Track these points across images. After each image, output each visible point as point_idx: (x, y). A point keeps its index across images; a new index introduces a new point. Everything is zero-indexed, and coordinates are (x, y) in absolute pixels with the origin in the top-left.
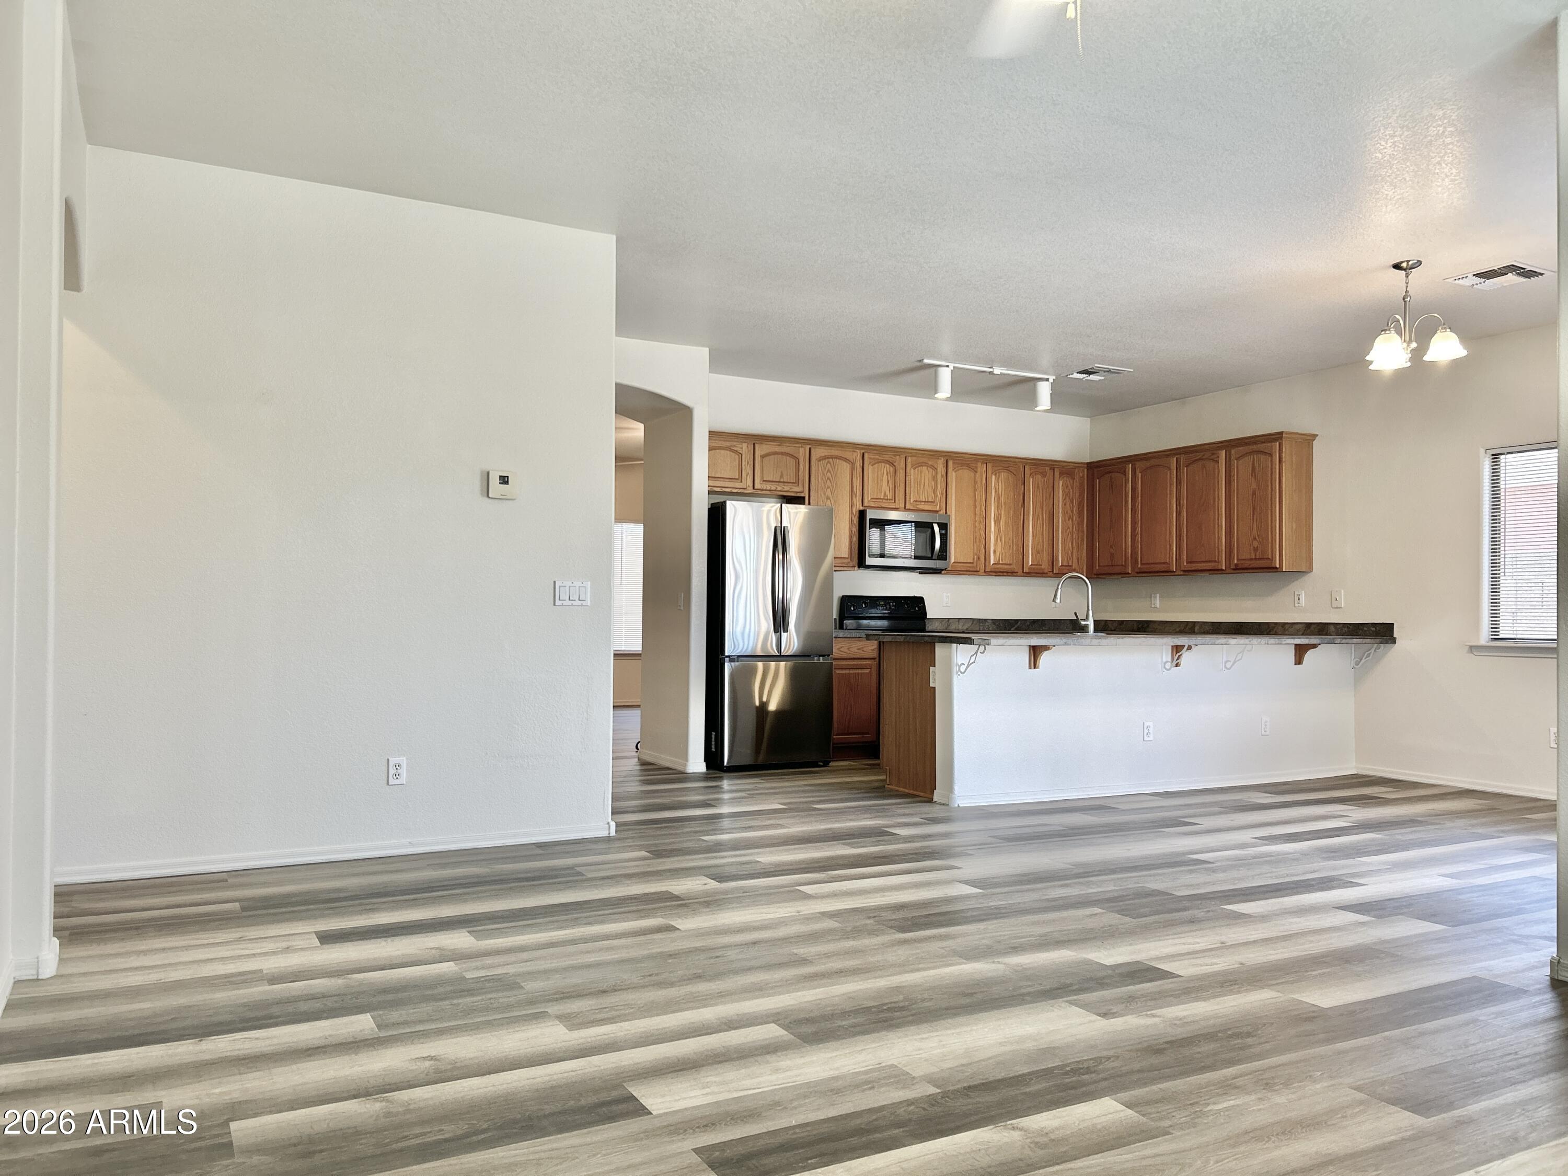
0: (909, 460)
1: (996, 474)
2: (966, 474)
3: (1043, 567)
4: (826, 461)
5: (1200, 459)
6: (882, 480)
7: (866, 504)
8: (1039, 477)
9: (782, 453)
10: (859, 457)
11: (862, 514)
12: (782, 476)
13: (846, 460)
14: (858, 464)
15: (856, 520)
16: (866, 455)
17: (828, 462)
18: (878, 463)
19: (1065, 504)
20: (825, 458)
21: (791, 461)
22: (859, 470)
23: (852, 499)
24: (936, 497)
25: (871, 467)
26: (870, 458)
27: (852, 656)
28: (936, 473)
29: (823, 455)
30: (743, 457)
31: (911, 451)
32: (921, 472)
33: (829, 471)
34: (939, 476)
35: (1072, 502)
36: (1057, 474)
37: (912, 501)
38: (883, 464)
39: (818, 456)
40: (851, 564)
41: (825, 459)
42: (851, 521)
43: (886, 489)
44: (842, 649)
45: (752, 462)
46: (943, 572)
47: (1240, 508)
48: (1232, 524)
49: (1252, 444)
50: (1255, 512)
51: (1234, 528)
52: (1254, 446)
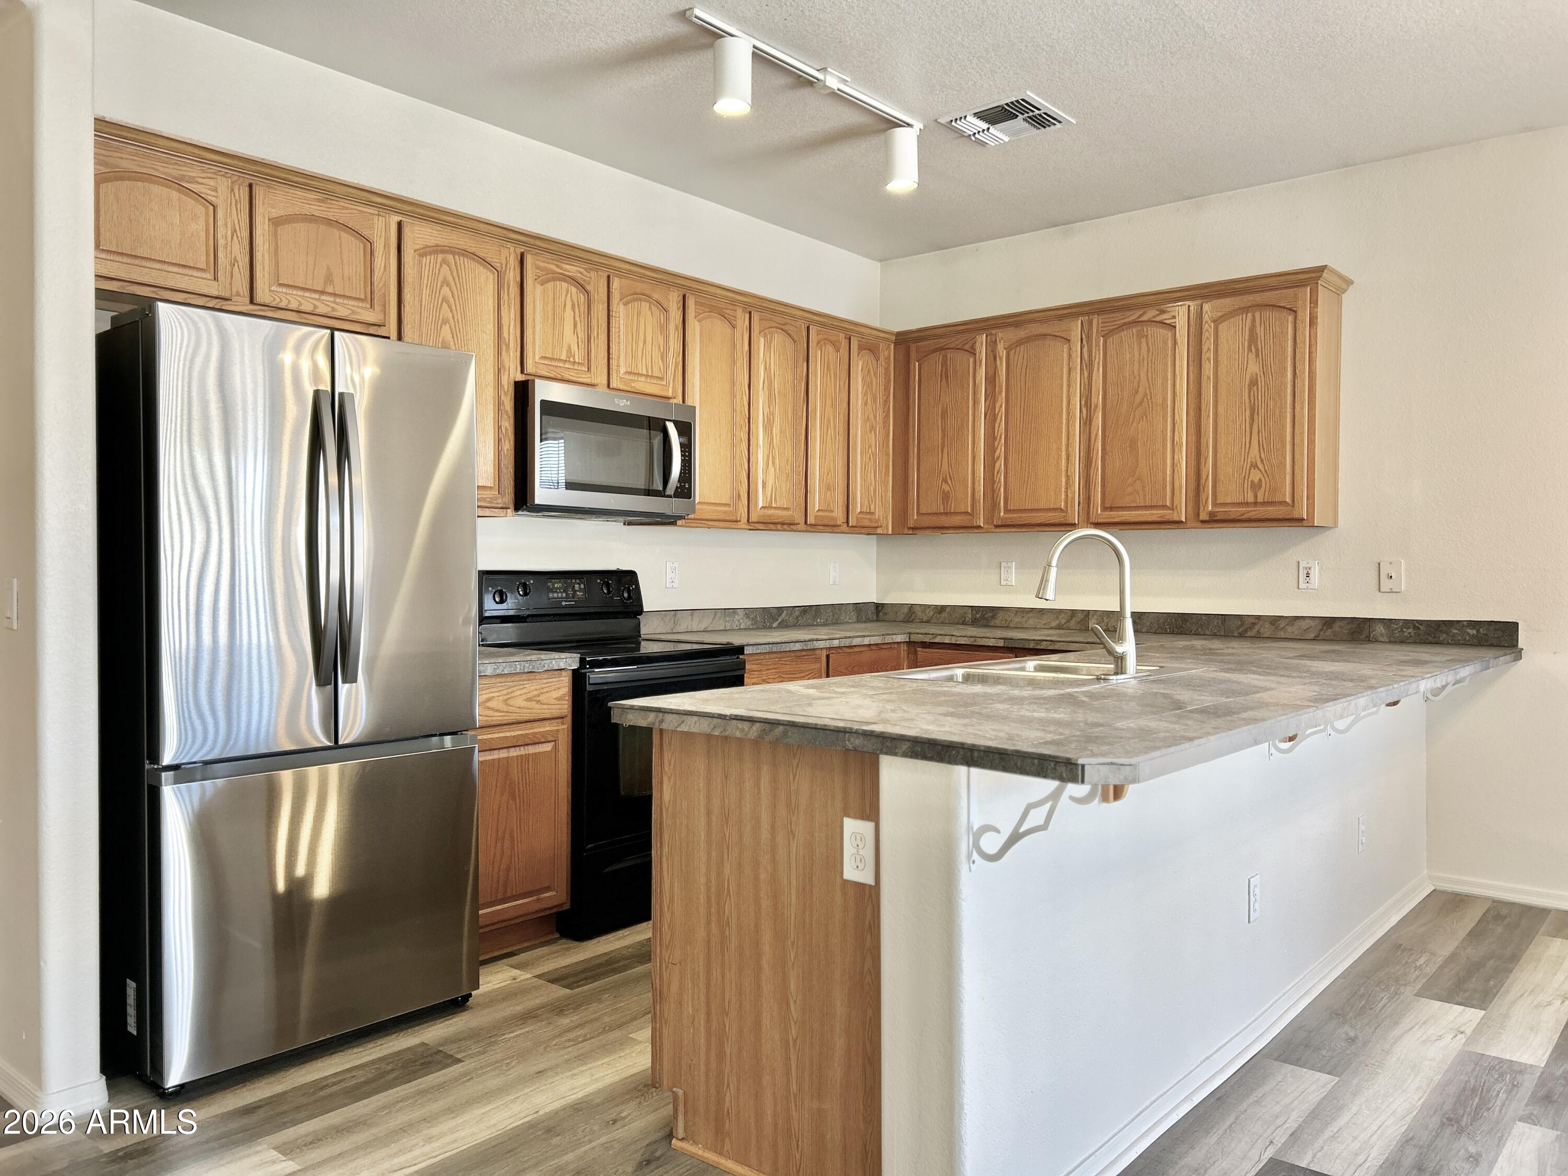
0: (616, 283)
1: (765, 336)
2: (718, 327)
3: (835, 514)
4: (440, 257)
5: (1135, 322)
6: (562, 319)
7: (530, 367)
8: (830, 349)
9: (329, 222)
10: (513, 262)
11: (523, 392)
12: (329, 279)
13: (484, 262)
14: (512, 276)
15: (509, 404)
16: (529, 260)
17: (444, 261)
18: (554, 279)
19: (866, 404)
20: (437, 250)
21: (352, 248)
22: (514, 290)
23: (499, 353)
24: (666, 368)
25: (539, 289)
26: (538, 267)
27: (514, 717)
28: (667, 319)
29: (432, 242)
30: (220, 214)
31: (617, 264)
32: (639, 313)
33: (445, 282)
34: (672, 327)
35: (875, 401)
36: (854, 347)
37: (622, 370)
38: (565, 285)
39: (420, 244)
40: (500, 502)
41: (436, 252)
42: (499, 404)
43: (571, 338)
44: (490, 704)
45: (246, 234)
46: (679, 522)
47: (1221, 410)
48: (1203, 440)
49: (1251, 293)
50: (1256, 417)
51: (1207, 447)
52: (1256, 295)
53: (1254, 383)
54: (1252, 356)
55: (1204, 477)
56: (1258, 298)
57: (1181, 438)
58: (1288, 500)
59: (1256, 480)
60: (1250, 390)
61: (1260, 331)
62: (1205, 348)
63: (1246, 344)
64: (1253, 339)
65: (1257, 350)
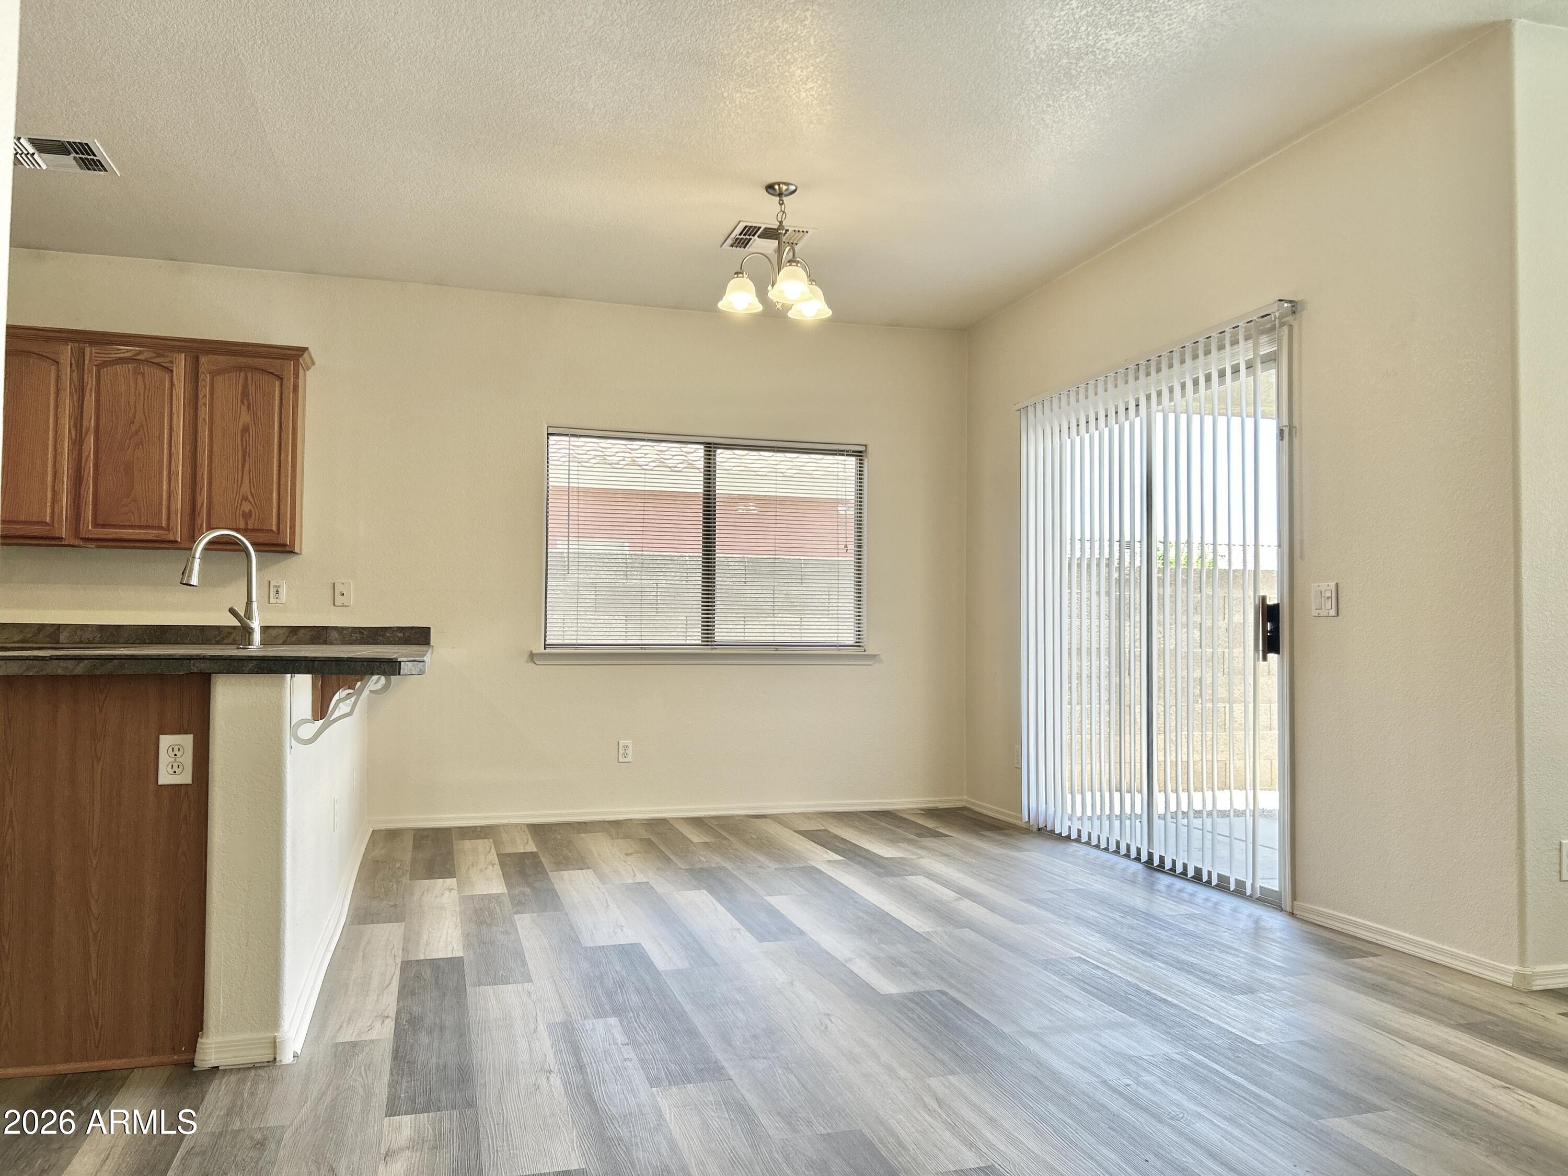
5: (132, 359)
47: (215, 449)
48: (199, 473)
49: (243, 356)
50: (247, 458)
51: (203, 479)
52: (249, 359)
53: (245, 430)
54: (244, 408)
55: (199, 504)
56: (250, 361)
57: (177, 467)
58: (274, 528)
59: (247, 511)
60: (242, 437)
61: (252, 389)
62: (201, 395)
63: (239, 397)
64: (245, 394)
65: (249, 404)
